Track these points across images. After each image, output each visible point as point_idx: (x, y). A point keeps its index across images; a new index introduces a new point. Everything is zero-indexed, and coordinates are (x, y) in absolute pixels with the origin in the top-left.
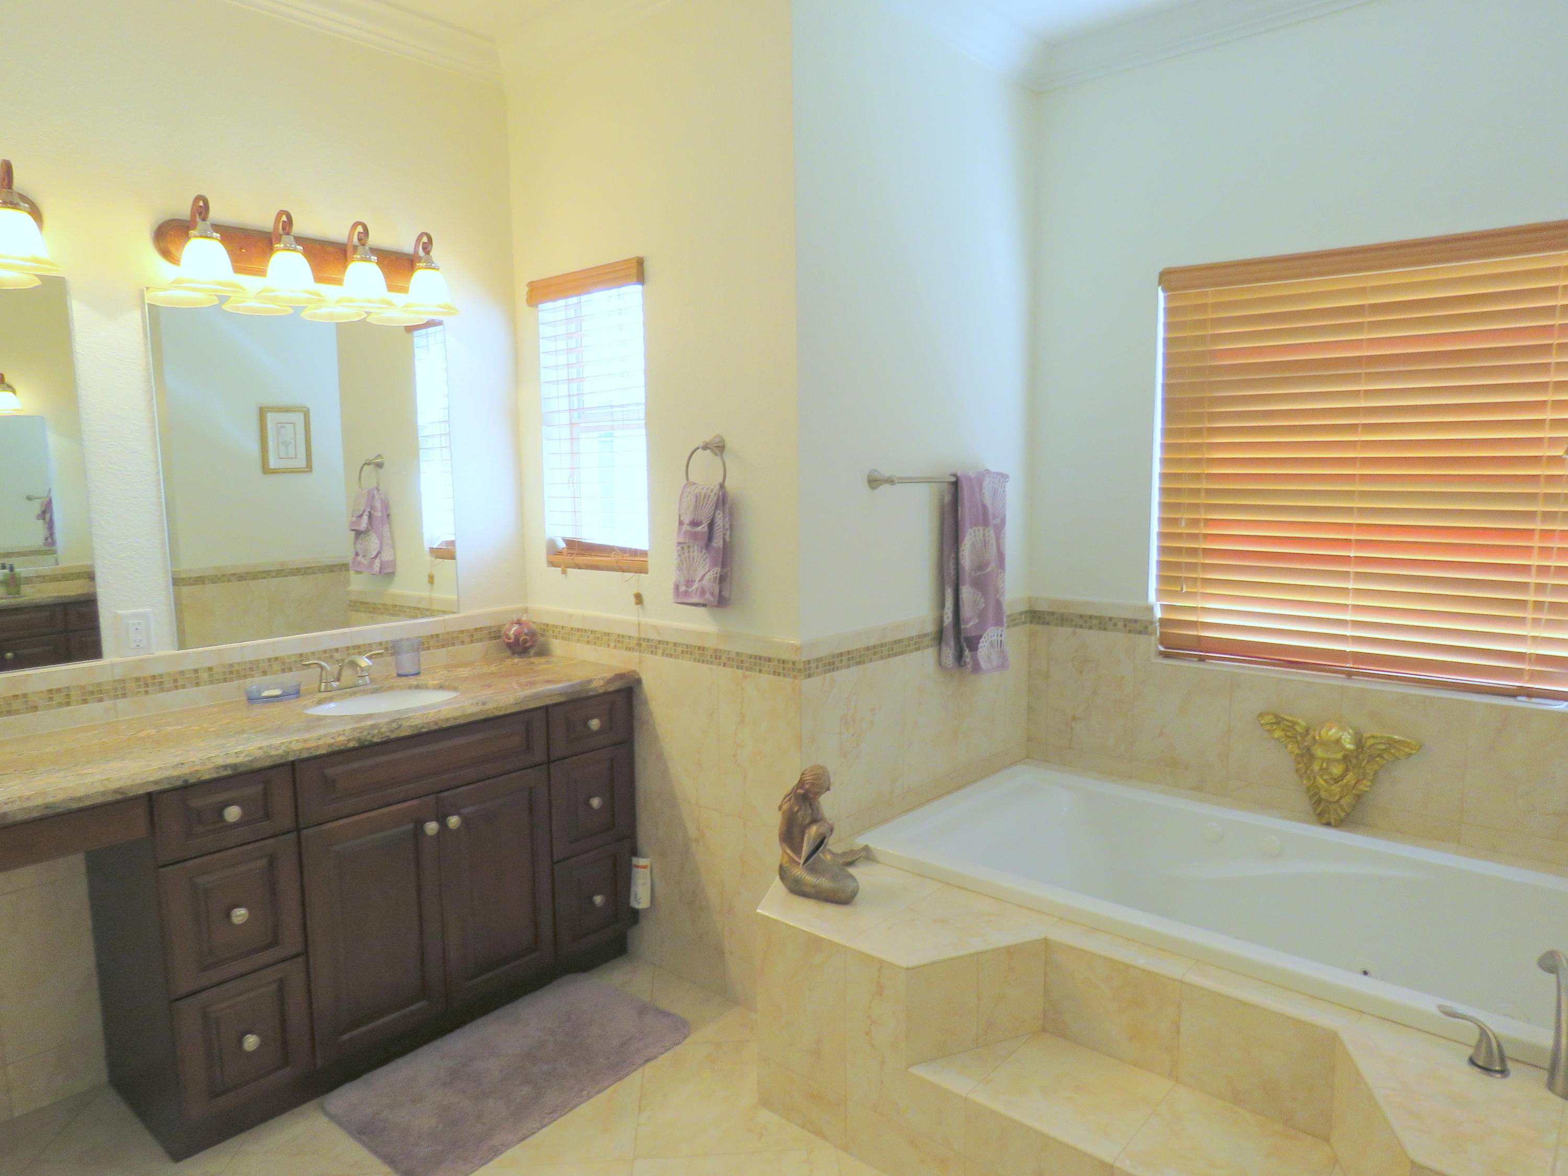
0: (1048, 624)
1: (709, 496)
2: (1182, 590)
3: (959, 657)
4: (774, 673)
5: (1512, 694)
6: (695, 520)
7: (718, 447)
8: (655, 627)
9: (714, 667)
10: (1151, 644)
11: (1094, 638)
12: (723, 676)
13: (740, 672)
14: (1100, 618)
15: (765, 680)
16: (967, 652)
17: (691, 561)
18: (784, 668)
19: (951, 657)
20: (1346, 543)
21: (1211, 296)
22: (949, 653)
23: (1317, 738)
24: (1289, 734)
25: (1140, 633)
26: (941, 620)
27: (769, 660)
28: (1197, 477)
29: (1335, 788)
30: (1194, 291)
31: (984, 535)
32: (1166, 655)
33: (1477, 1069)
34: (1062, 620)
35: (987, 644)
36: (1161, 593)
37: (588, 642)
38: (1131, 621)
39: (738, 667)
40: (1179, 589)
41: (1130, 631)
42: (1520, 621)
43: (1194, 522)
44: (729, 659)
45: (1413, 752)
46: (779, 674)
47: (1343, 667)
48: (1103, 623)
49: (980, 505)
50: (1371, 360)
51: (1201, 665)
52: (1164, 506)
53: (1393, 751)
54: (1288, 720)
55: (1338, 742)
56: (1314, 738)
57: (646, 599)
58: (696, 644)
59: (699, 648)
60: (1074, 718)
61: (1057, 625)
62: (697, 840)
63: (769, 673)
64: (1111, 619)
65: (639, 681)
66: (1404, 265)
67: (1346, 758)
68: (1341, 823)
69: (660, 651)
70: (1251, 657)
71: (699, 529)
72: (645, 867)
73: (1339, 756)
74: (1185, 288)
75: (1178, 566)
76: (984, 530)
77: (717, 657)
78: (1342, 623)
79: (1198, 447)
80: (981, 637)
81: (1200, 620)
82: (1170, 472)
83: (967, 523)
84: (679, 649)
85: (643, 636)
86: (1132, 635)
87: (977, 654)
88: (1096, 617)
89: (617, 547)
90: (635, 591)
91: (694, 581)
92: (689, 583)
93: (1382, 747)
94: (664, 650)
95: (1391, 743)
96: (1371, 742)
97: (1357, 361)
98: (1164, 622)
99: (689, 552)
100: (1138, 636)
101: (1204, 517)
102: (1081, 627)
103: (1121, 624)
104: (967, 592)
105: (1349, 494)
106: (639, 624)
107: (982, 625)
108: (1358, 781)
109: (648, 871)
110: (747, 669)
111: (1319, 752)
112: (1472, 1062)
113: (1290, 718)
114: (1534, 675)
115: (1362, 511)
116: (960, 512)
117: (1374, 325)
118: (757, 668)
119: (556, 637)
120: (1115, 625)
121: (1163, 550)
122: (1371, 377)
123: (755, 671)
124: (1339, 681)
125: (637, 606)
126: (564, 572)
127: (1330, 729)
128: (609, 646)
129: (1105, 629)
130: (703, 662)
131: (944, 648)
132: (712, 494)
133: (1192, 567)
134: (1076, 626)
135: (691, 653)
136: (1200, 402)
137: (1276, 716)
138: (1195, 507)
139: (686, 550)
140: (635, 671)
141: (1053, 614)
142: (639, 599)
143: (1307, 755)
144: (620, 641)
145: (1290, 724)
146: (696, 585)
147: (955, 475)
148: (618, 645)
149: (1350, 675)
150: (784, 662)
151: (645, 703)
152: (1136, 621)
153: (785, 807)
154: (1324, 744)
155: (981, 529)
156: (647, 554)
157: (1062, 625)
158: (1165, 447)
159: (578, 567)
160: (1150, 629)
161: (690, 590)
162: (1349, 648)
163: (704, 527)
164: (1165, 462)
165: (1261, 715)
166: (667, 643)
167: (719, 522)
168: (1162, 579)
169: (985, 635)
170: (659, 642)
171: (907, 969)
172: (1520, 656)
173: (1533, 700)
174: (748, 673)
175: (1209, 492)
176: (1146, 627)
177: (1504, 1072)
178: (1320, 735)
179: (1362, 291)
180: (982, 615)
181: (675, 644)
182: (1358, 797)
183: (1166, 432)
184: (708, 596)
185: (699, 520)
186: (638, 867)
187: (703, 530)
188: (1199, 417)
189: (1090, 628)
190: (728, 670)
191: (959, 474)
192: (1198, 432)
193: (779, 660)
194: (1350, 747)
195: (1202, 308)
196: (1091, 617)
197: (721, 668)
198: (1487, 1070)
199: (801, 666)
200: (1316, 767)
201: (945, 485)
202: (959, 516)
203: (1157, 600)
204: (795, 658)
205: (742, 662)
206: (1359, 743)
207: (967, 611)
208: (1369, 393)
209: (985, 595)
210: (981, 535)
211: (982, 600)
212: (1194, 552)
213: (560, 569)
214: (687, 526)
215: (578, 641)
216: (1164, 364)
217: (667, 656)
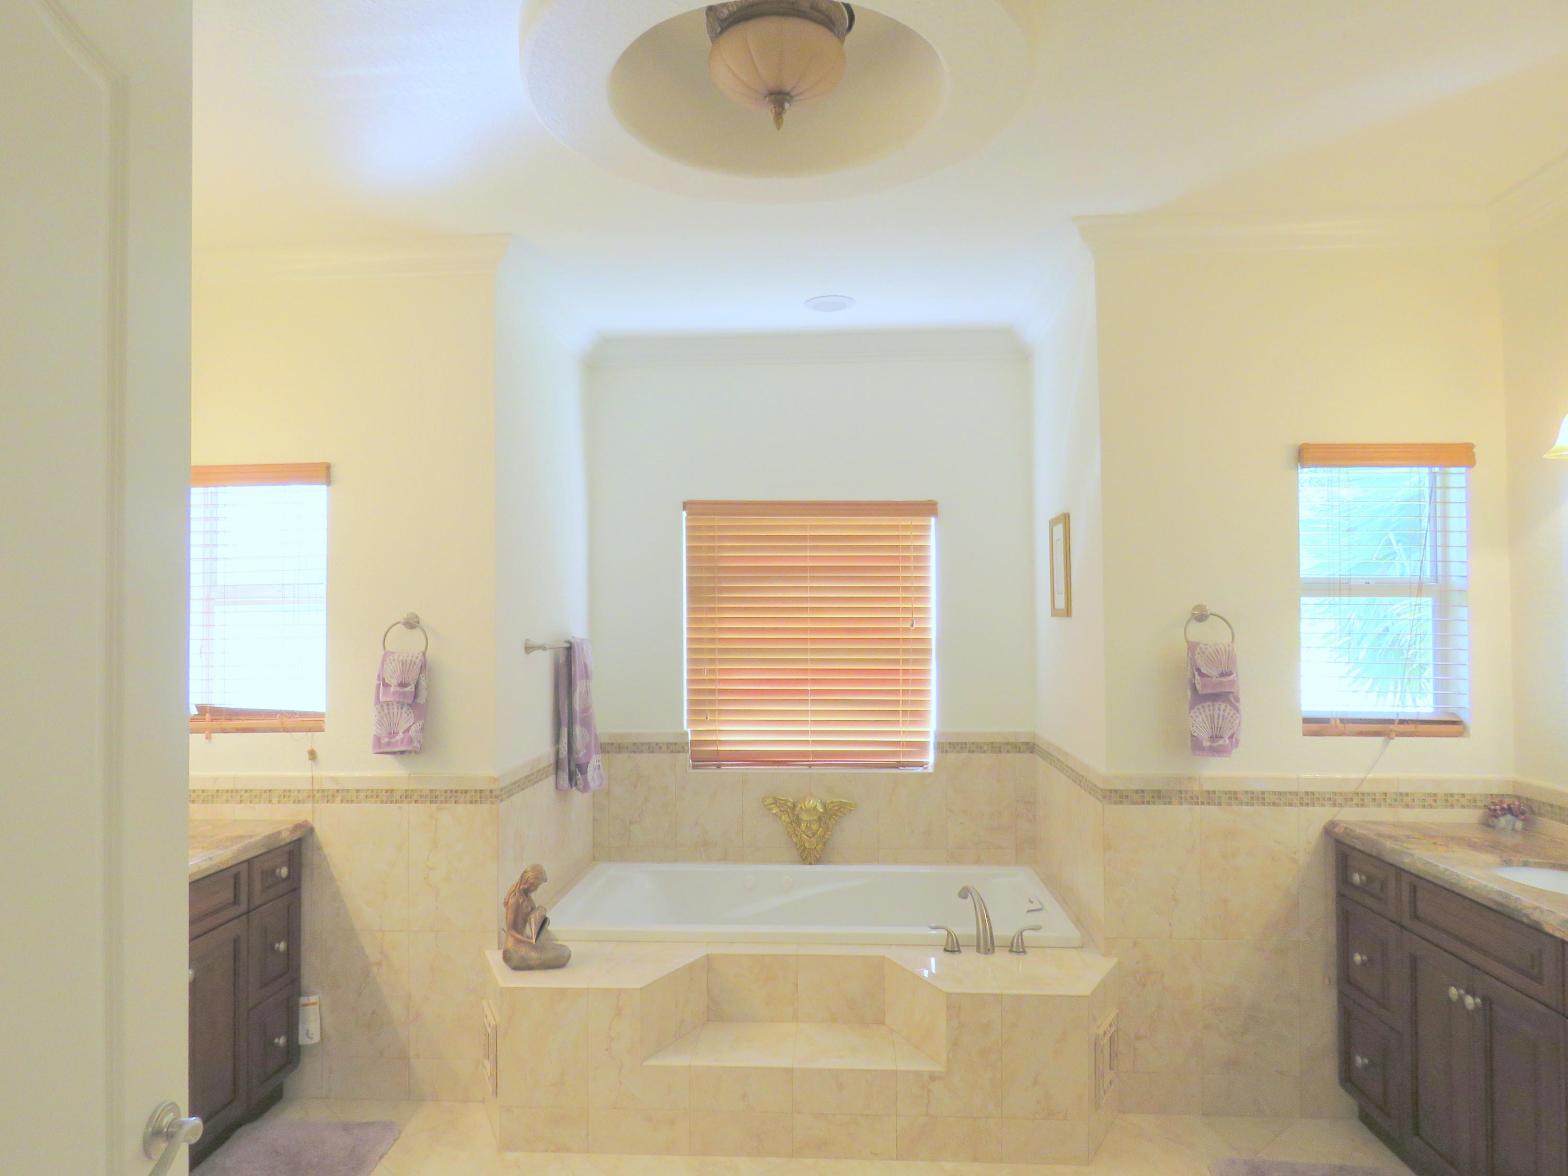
0: (608, 752)
1: (415, 663)
2: (707, 719)
3: (571, 778)
4: (471, 802)
5: (897, 765)
6: (403, 682)
7: (412, 623)
8: (333, 779)
9: (405, 805)
10: (685, 759)
11: (645, 760)
12: (418, 812)
13: (434, 806)
14: (649, 744)
15: (462, 809)
16: (579, 776)
17: (392, 717)
18: (481, 797)
19: (567, 781)
20: (805, 681)
21: (718, 521)
22: (564, 776)
23: (804, 808)
24: (782, 809)
25: (679, 752)
26: (557, 753)
27: (466, 792)
28: (712, 640)
29: (814, 840)
30: (705, 517)
31: (586, 686)
32: (694, 767)
33: (948, 953)
34: (620, 748)
35: (592, 768)
36: (691, 722)
37: (241, 802)
38: (672, 744)
39: (431, 802)
40: (705, 718)
41: (672, 752)
42: (896, 723)
43: (712, 671)
44: (421, 796)
45: (853, 809)
46: (476, 802)
47: (807, 761)
48: (652, 748)
49: (583, 663)
50: (813, 569)
51: (719, 771)
52: (691, 661)
53: (842, 810)
54: (782, 800)
55: (815, 808)
56: (801, 808)
57: (319, 754)
58: (382, 788)
59: (387, 791)
60: (631, 823)
61: (615, 752)
62: (379, 964)
63: (465, 803)
64: (657, 744)
65: (311, 830)
66: (829, 515)
67: (820, 819)
68: (818, 861)
69: (339, 799)
70: (748, 761)
71: (408, 689)
72: (314, 1004)
73: (816, 817)
74: (701, 514)
75: (702, 702)
76: (586, 682)
77: (407, 796)
78: (805, 733)
79: (712, 620)
80: (589, 763)
81: (718, 739)
82: (695, 637)
83: (578, 677)
84: (362, 795)
85: (316, 787)
86: (674, 754)
87: (587, 776)
88: (646, 744)
89: (284, 711)
90: (310, 748)
91: (398, 733)
92: (391, 734)
93: (837, 808)
94: (343, 797)
95: (842, 805)
96: (831, 805)
97: (804, 569)
98: (694, 743)
99: (388, 709)
100: (677, 754)
101: (718, 667)
102: (634, 752)
103: (664, 747)
104: (578, 730)
105: (805, 650)
106: (312, 777)
107: (588, 755)
108: (825, 832)
109: (317, 1007)
110: (441, 802)
111: (805, 817)
112: (945, 950)
113: (784, 798)
114: (906, 754)
115: (813, 661)
116: (573, 669)
117: (813, 548)
118: (453, 800)
119: (194, 802)
120: (661, 748)
121: (691, 692)
122: (814, 579)
123: (450, 803)
124: (805, 770)
125: (311, 761)
126: (208, 738)
127: (810, 801)
128: (270, 802)
129: (653, 752)
130: (391, 802)
131: (560, 773)
132: (418, 661)
133: (712, 702)
134: (630, 752)
135: (377, 797)
136: (712, 590)
137: (774, 798)
138: (712, 661)
139: (385, 708)
140: (306, 821)
141: (612, 744)
142: (312, 755)
143: (798, 821)
144: (286, 795)
145: (783, 802)
146: (400, 736)
147: (569, 642)
148: (283, 800)
149: (810, 766)
150: (481, 791)
151: (320, 848)
152: (676, 744)
153: (512, 901)
154: (808, 811)
155: (584, 681)
156: (324, 715)
157: (620, 752)
158: (690, 620)
159: (224, 731)
160: (686, 748)
161: (393, 740)
162: (810, 748)
163: (411, 688)
164: (690, 630)
165: (764, 799)
166: (348, 791)
167: (423, 683)
168: (692, 712)
169: (591, 762)
170: (338, 791)
171: (641, 989)
172: (897, 744)
173: (907, 768)
174: (443, 805)
175: (721, 651)
176: (683, 747)
177: (959, 951)
178: (805, 806)
179: (804, 527)
180: (587, 747)
181: (358, 791)
182: (824, 844)
183: (691, 610)
184: (415, 744)
185: (406, 682)
186: (306, 1005)
187: (411, 690)
188: (712, 600)
189: (642, 752)
190: (420, 806)
191: (572, 641)
192: (712, 610)
193: (476, 791)
194: (821, 810)
195: (711, 528)
196: (642, 744)
197: (413, 804)
198: (953, 951)
199: (498, 793)
200: (803, 826)
201: (561, 650)
202: (573, 672)
203: (688, 728)
204: (492, 787)
205: (436, 797)
206: (824, 806)
207: (579, 745)
208: (813, 589)
209: (589, 731)
210: (585, 686)
211: (588, 735)
212: (712, 691)
213: (203, 735)
214: (396, 688)
215: (227, 801)
216: (687, 564)
217: (348, 802)
